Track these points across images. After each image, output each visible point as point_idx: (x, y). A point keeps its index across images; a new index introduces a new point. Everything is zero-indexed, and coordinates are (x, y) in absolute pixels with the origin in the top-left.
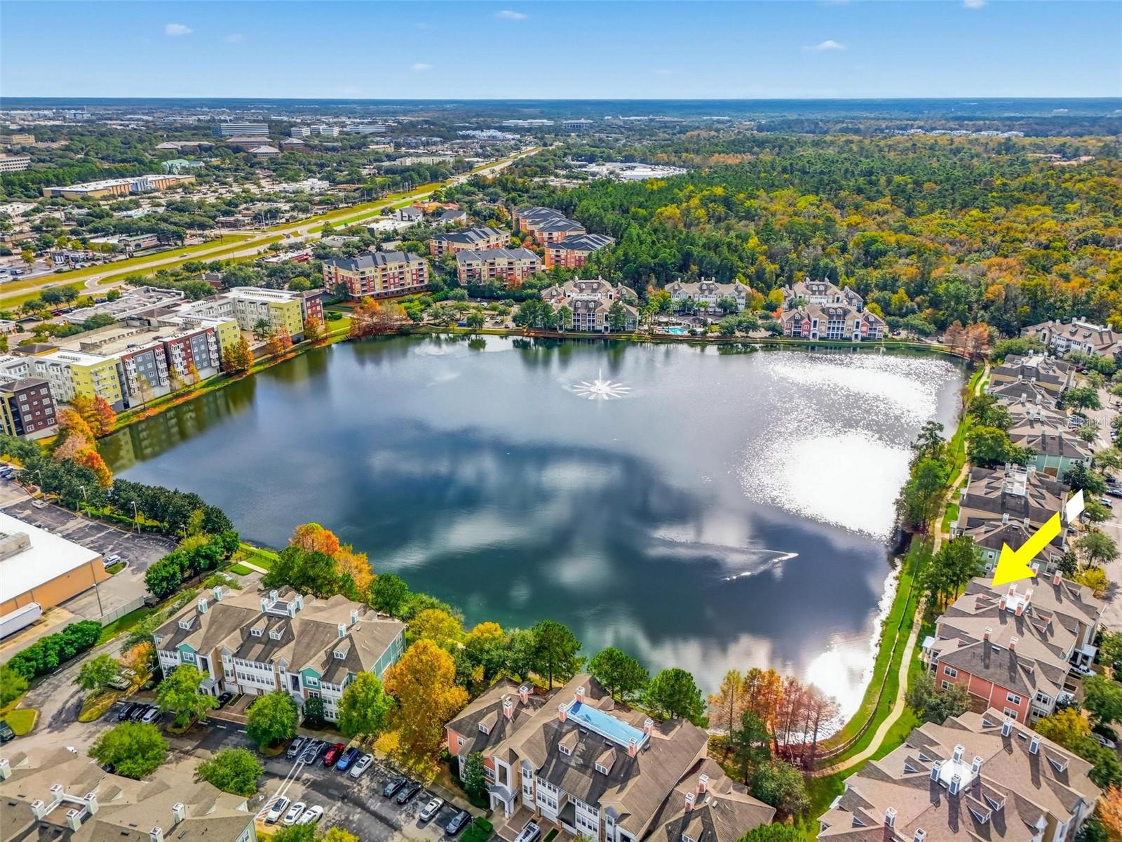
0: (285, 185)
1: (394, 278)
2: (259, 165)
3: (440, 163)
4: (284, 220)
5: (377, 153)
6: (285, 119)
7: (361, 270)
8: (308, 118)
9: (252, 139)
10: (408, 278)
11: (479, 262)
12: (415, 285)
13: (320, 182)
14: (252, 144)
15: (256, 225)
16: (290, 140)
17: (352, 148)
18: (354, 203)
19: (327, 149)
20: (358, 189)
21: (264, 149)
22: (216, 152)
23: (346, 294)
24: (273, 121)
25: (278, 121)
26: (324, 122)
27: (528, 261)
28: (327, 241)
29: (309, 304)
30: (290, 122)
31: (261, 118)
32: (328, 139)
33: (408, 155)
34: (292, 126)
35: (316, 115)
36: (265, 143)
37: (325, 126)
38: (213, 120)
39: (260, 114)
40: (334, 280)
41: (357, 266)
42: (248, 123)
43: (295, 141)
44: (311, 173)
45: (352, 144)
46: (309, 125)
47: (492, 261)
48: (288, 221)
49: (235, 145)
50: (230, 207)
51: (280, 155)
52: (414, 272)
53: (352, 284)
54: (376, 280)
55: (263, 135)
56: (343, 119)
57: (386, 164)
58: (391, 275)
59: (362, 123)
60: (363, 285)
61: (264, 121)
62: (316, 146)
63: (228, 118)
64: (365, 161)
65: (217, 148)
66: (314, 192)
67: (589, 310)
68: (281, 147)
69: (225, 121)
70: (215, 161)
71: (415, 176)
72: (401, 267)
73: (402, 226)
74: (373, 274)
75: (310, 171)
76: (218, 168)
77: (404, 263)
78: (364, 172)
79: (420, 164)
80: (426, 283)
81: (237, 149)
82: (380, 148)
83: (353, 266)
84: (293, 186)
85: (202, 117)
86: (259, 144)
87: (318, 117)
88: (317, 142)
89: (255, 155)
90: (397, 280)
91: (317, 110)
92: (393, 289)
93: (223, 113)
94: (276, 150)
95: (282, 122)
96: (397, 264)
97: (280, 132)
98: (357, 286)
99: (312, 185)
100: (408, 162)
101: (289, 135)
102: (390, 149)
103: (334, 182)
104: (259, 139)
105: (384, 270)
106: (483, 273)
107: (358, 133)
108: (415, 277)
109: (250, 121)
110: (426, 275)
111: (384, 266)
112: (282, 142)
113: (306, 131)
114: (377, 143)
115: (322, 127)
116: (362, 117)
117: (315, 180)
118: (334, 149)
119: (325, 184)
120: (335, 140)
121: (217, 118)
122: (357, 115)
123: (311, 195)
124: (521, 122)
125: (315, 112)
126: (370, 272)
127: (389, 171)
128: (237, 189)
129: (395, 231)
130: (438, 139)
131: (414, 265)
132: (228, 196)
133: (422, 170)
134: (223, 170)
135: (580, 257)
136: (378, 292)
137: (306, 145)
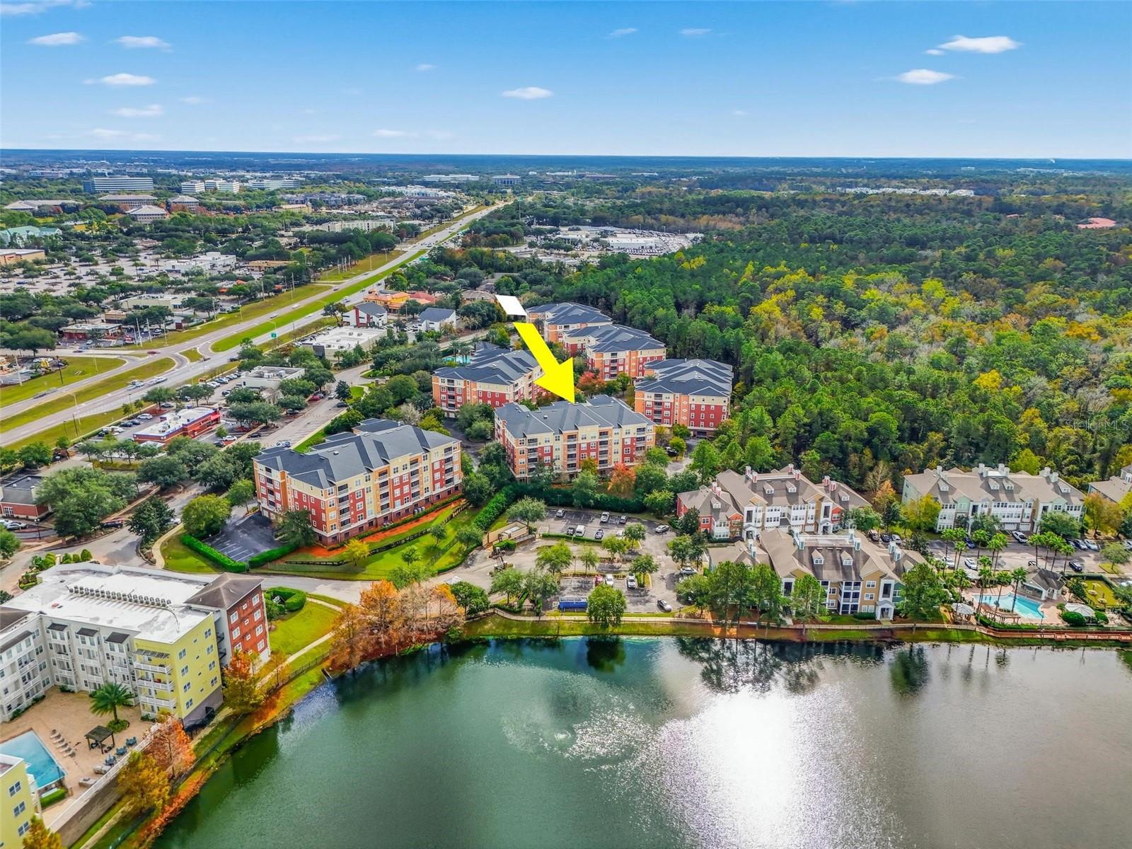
0: (174, 262)
1: (401, 485)
2: (140, 232)
3: (379, 228)
4: (173, 326)
5: (293, 214)
6: (174, 172)
7: (339, 484)
8: (201, 171)
9: (132, 197)
10: (426, 478)
11: (550, 436)
12: (438, 490)
13: (223, 257)
14: (131, 203)
15: (128, 336)
16: (180, 198)
17: (258, 207)
18: (278, 292)
19: (228, 208)
20: (280, 269)
21: (146, 209)
22: (83, 214)
23: (307, 533)
24: (160, 175)
25: (165, 174)
26: (219, 176)
27: (633, 428)
28: (249, 380)
29: (235, 618)
30: (179, 176)
31: (145, 171)
32: (227, 196)
33: (335, 218)
34: (181, 181)
35: (209, 168)
36: (148, 202)
37: (222, 181)
38: (89, 174)
39: (145, 166)
40: (278, 496)
41: (330, 475)
42: (127, 177)
43: (187, 199)
44: (210, 244)
45: (258, 202)
46: (202, 179)
47: (573, 432)
48: (179, 326)
49: (109, 204)
50: (87, 304)
51: (167, 217)
52: (437, 466)
53: (320, 511)
54: (369, 497)
55: (146, 192)
56: (241, 173)
57: (307, 228)
58: (397, 481)
59: (265, 178)
60: (342, 512)
61: (149, 175)
62: (213, 205)
63: (106, 172)
64: (280, 226)
65: (86, 207)
66: (215, 274)
67: (845, 571)
68: (169, 208)
69: (103, 175)
70: (80, 227)
71: (355, 249)
72: (414, 462)
73: (367, 338)
74: (364, 485)
75: (208, 240)
76: (81, 236)
77: (421, 454)
78: (283, 241)
79: (356, 231)
80: (457, 481)
81: (111, 210)
82: (294, 208)
83: (321, 472)
84: (185, 265)
85: (75, 170)
86: (142, 202)
87: (212, 170)
88: (214, 200)
89: (134, 218)
90: (406, 489)
91: (210, 162)
92: (399, 507)
93: (103, 165)
94: (162, 211)
95: (170, 176)
96: (406, 459)
97: (167, 187)
98: (331, 516)
99: (211, 261)
100: (337, 227)
101: (179, 191)
102: (308, 209)
103: (242, 256)
104: (141, 197)
105: (384, 473)
106: (555, 454)
107: (263, 189)
108: (437, 475)
109: (131, 175)
110: (457, 468)
111: (383, 467)
112: (170, 200)
113: (200, 187)
114: (288, 202)
115: (219, 183)
116: (263, 171)
117: (217, 255)
118: (237, 209)
119: (231, 259)
120: (236, 197)
121: (93, 171)
122: (257, 168)
123: (212, 279)
124: (443, 178)
125: (207, 164)
126: (357, 483)
127: (315, 239)
128: (104, 269)
129: (358, 349)
130: (361, 197)
131: (437, 455)
132: (89, 283)
133: (361, 239)
134: (88, 238)
135: (698, 406)
136: (370, 517)
137: (201, 204)
